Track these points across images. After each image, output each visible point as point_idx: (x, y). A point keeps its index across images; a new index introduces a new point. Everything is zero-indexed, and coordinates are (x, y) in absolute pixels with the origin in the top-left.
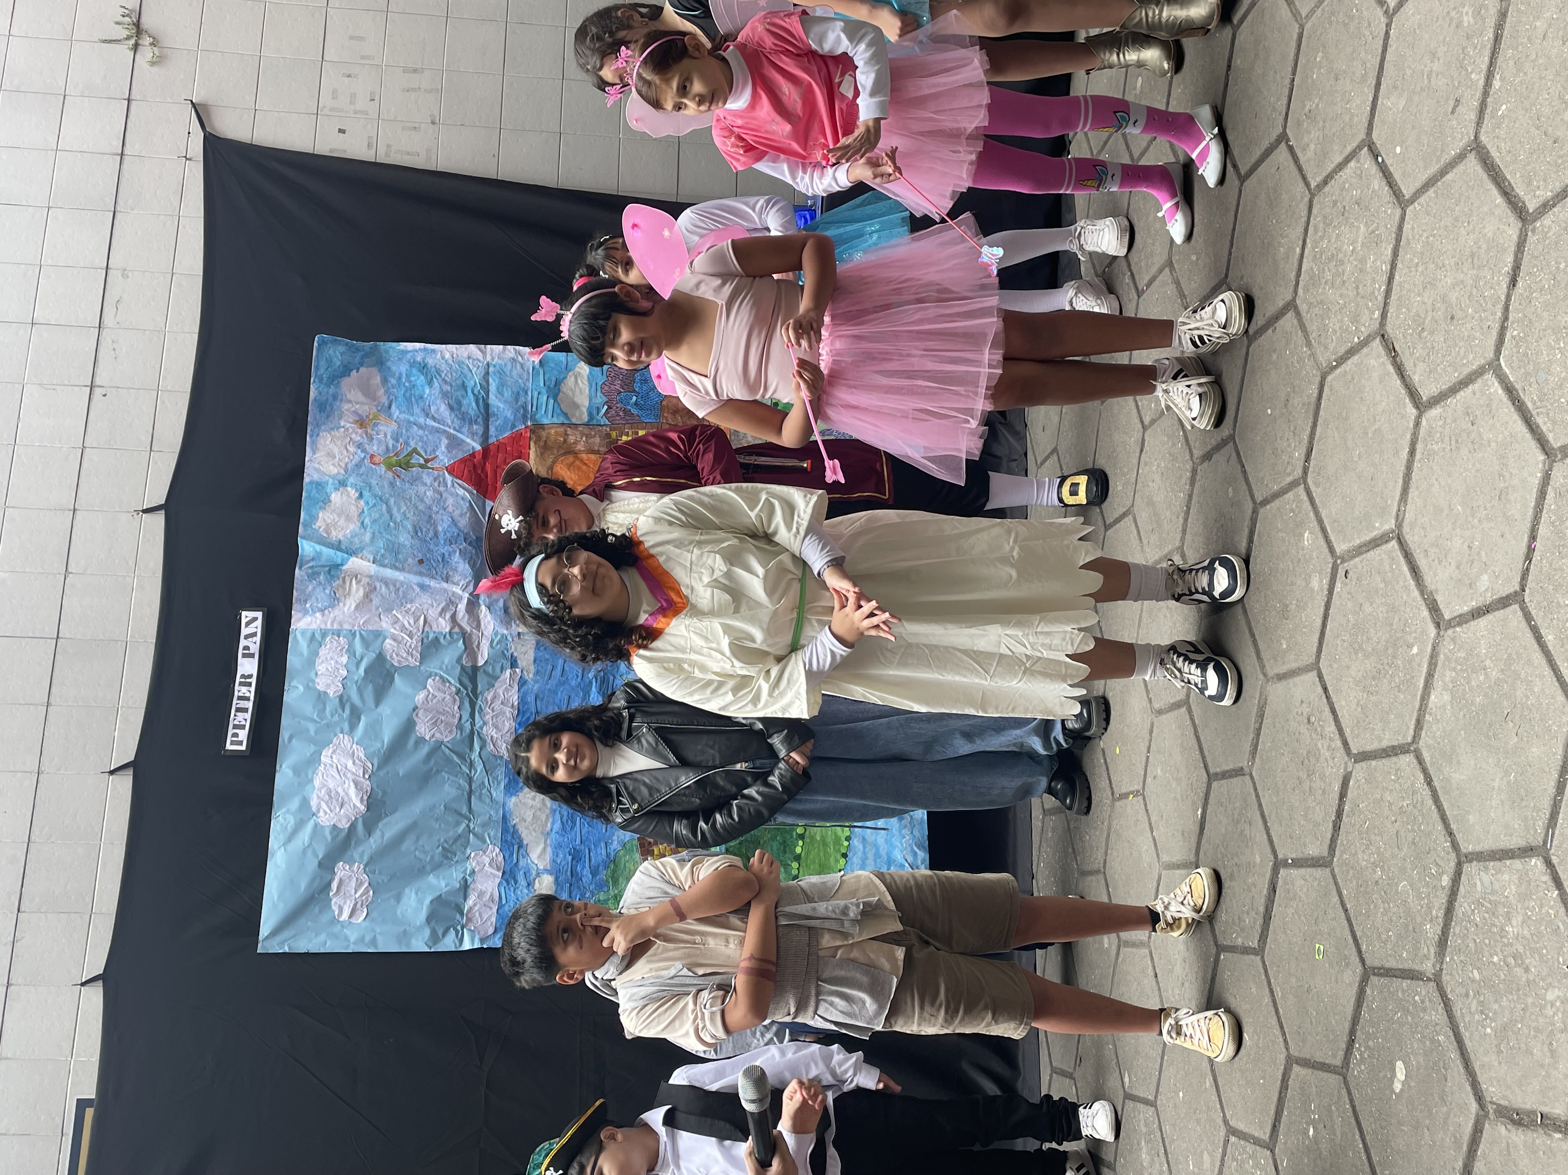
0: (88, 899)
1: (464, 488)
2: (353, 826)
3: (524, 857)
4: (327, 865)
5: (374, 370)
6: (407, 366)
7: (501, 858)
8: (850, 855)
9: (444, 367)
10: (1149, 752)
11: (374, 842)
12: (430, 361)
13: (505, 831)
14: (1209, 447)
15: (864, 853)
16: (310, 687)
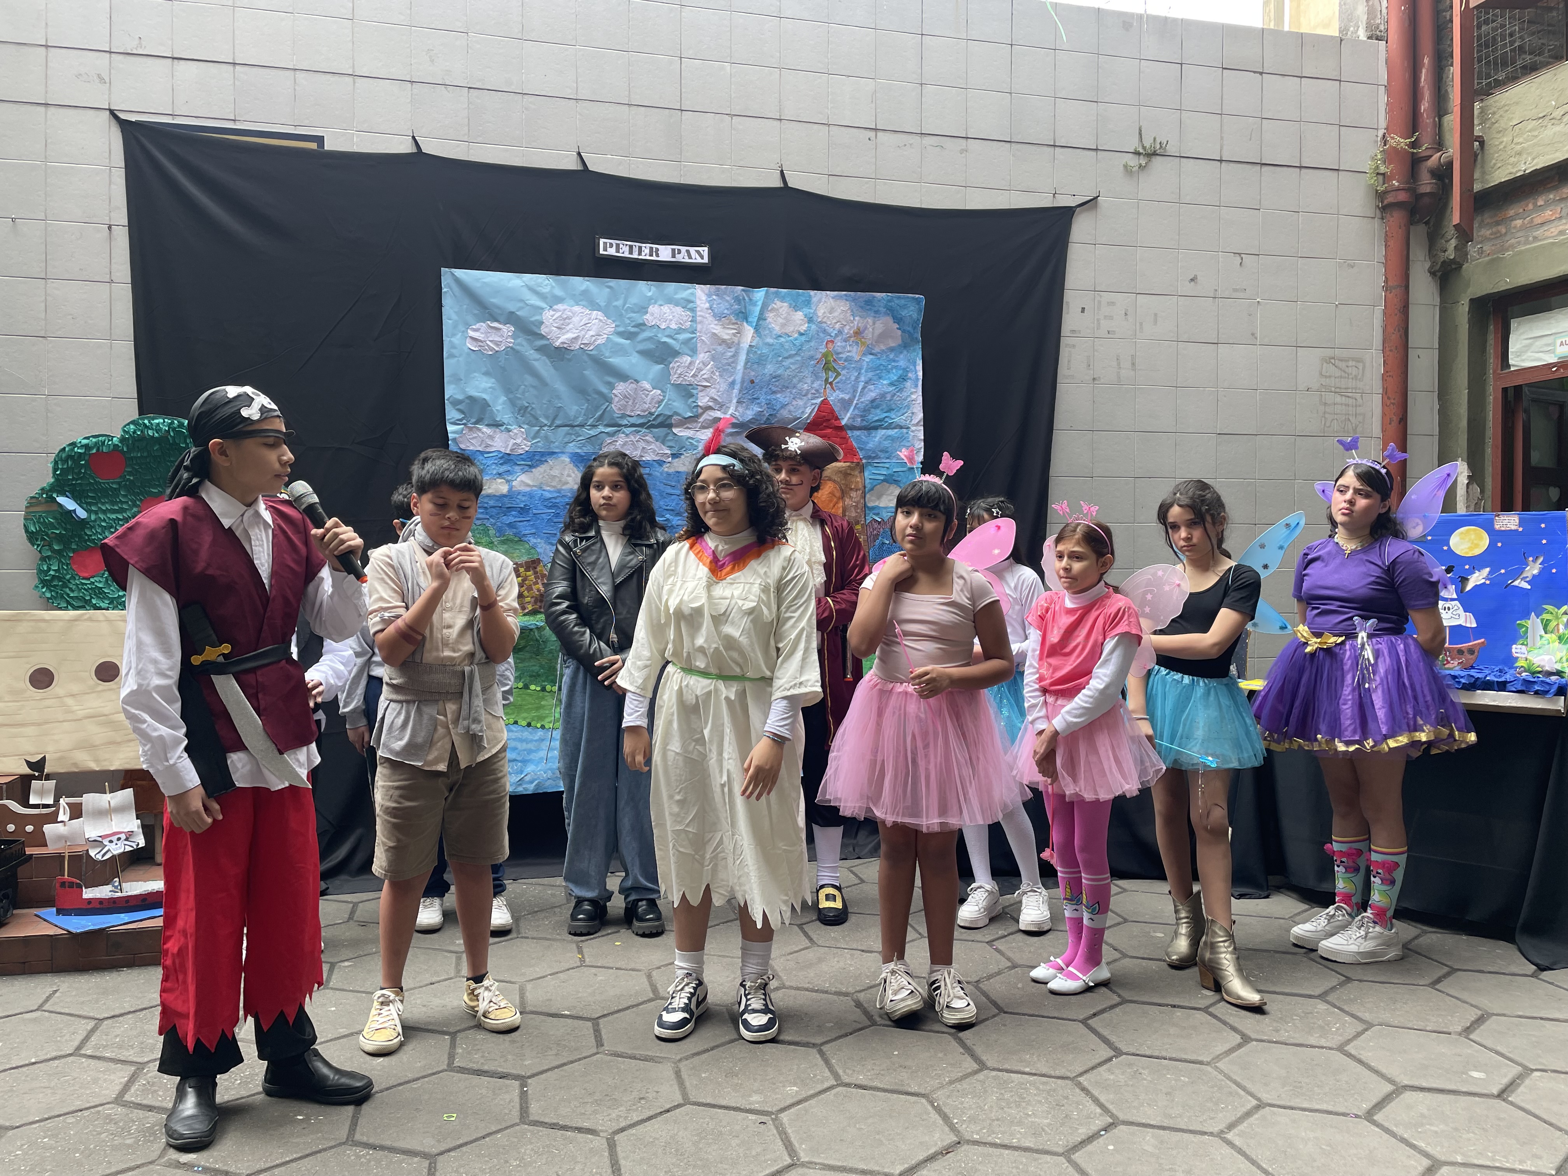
0: (479, 140)
1: (811, 413)
2: (543, 337)
3: (522, 469)
4: (511, 318)
5: (900, 342)
6: (903, 366)
7: (521, 452)
8: (530, 729)
9: (905, 394)
10: (617, 969)
11: (531, 354)
12: (908, 384)
13: (543, 454)
14: (866, 1005)
15: (532, 741)
16: (650, 301)
